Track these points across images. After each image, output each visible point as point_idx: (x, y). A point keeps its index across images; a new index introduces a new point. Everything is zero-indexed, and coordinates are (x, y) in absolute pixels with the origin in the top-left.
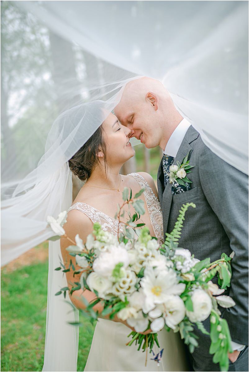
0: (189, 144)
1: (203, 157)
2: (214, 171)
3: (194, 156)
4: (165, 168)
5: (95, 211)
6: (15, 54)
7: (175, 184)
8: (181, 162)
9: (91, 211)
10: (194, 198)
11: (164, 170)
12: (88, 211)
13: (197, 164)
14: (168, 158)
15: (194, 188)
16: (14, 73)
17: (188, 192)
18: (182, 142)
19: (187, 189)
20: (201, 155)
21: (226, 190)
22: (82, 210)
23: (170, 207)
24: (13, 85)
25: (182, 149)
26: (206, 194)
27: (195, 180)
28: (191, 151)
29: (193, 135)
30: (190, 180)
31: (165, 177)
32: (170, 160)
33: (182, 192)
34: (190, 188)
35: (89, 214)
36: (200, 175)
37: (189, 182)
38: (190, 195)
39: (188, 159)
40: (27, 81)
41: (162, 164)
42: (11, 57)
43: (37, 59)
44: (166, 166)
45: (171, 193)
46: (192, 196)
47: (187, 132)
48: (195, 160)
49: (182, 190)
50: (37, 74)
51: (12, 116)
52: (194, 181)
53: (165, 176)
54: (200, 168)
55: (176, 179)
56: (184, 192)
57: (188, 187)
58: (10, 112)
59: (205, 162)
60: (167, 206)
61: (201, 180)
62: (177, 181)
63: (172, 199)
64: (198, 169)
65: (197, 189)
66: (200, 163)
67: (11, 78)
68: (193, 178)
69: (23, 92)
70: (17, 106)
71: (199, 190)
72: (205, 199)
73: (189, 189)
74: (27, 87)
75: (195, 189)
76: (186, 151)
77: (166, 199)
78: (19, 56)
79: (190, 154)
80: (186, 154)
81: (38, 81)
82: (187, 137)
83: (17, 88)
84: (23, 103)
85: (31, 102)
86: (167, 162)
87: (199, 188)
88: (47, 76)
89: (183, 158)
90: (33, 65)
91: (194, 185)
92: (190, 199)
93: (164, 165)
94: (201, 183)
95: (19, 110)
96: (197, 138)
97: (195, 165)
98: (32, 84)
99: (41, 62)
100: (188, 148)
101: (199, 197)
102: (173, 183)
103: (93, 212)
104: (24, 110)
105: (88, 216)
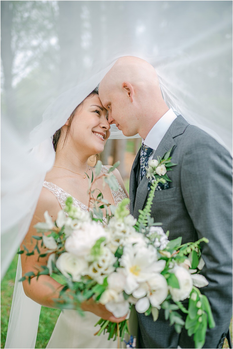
0: (173, 138)
1: (188, 156)
2: (198, 173)
3: (178, 153)
4: (143, 159)
5: (61, 191)
6: (26, 15)
7: (152, 180)
8: (162, 157)
9: (57, 190)
10: (171, 198)
11: (141, 162)
12: (55, 189)
13: (180, 162)
14: (147, 149)
15: (173, 187)
16: (23, 33)
17: (165, 191)
18: (165, 135)
19: (164, 188)
20: (186, 154)
21: (208, 196)
22: (49, 188)
23: (143, 204)
24: (21, 45)
25: (164, 143)
26: (184, 196)
27: (175, 179)
28: (175, 147)
29: (178, 129)
30: (170, 178)
31: (141, 170)
32: (149, 152)
33: (159, 189)
34: (168, 186)
35: (56, 193)
36: (182, 175)
37: (168, 180)
38: (167, 195)
39: (171, 156)
40: (35, 43)
41: (140, 155)
42: (22, 17)
43: (46, 22)
44: (144, 158)
45: (146, 188)
46: (170, 196)
47: (171, 125)
48: (178, 157)
49: (159, 187)
50: (45, 38)
51: (16, 75)
52: (173, 180)
53: (141, 168)
54: (183, 167)
55: (155, 175)
56: (161, 190)
57: (166, 185)
58: (15, 71)
59: (189, 162)
60: (140, 202)
61: (182, 181)
62: (156, 177)
63: (146, 195)
64: (181, 168)
65: (176, 189)
66: (184, 162)
67: (19, 38)
68: (173, 177)
69: (30, 53)
70: (22, 66)
71: (178, 191)
72: (183, 201)
73: (167, 188)
74: (34, 48)
75: (174, 189)
76: (169, 146)
77: (140, 194)
78: (29, 18)
79: (173, 150)
80: (169, 149)
81: (45, 44)
82: (171, 130)
83: (24, 49)
84: (29, 63)
85: (36, 64)
86: (145, 154)
87: (178, 188)
88: (54, 41)
89: (165, 153)
90: (42, 28)
91: (173, 185)
92: (166, 199)
93: (142, 156)
94: (182, 184)
95: (23, 69)
96: (182, 133)
97: (178, 162)
98: (39, 46)
99: (50, 26)
100: (171, 143)
101: (176, 198)
102: (151, 179)
103: (60, 192)
104: (28, 70)
105: (55, 195)
